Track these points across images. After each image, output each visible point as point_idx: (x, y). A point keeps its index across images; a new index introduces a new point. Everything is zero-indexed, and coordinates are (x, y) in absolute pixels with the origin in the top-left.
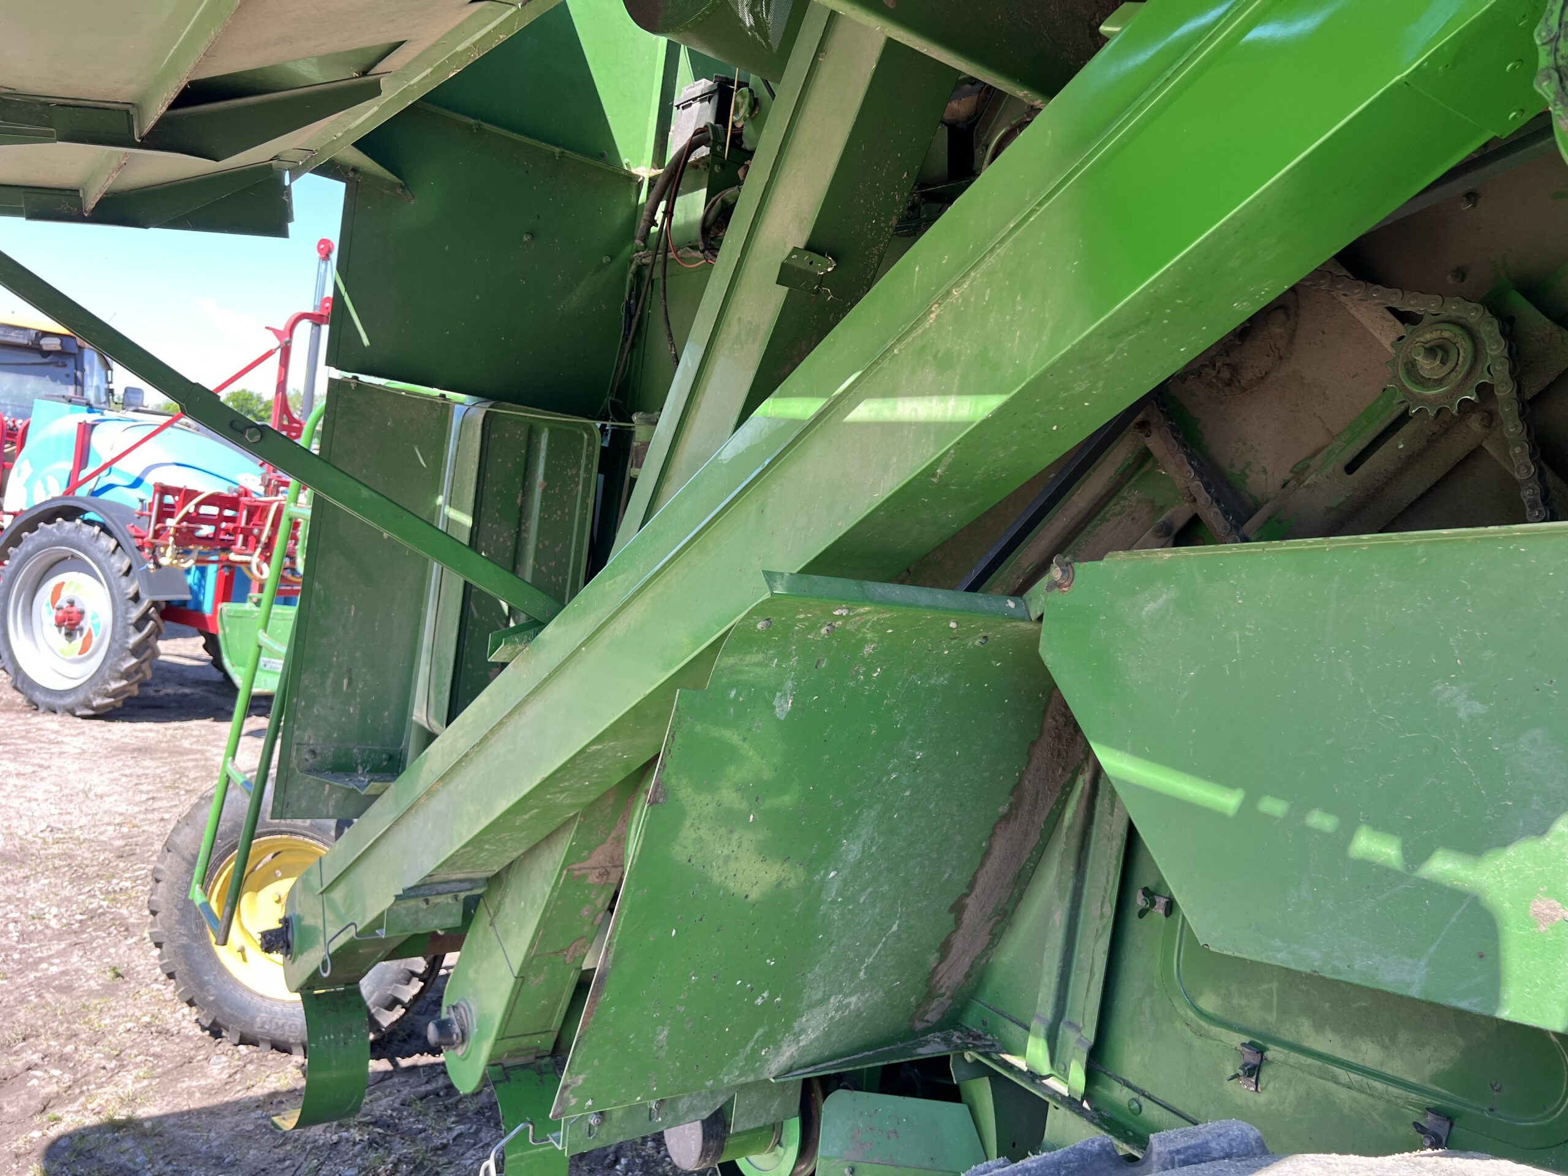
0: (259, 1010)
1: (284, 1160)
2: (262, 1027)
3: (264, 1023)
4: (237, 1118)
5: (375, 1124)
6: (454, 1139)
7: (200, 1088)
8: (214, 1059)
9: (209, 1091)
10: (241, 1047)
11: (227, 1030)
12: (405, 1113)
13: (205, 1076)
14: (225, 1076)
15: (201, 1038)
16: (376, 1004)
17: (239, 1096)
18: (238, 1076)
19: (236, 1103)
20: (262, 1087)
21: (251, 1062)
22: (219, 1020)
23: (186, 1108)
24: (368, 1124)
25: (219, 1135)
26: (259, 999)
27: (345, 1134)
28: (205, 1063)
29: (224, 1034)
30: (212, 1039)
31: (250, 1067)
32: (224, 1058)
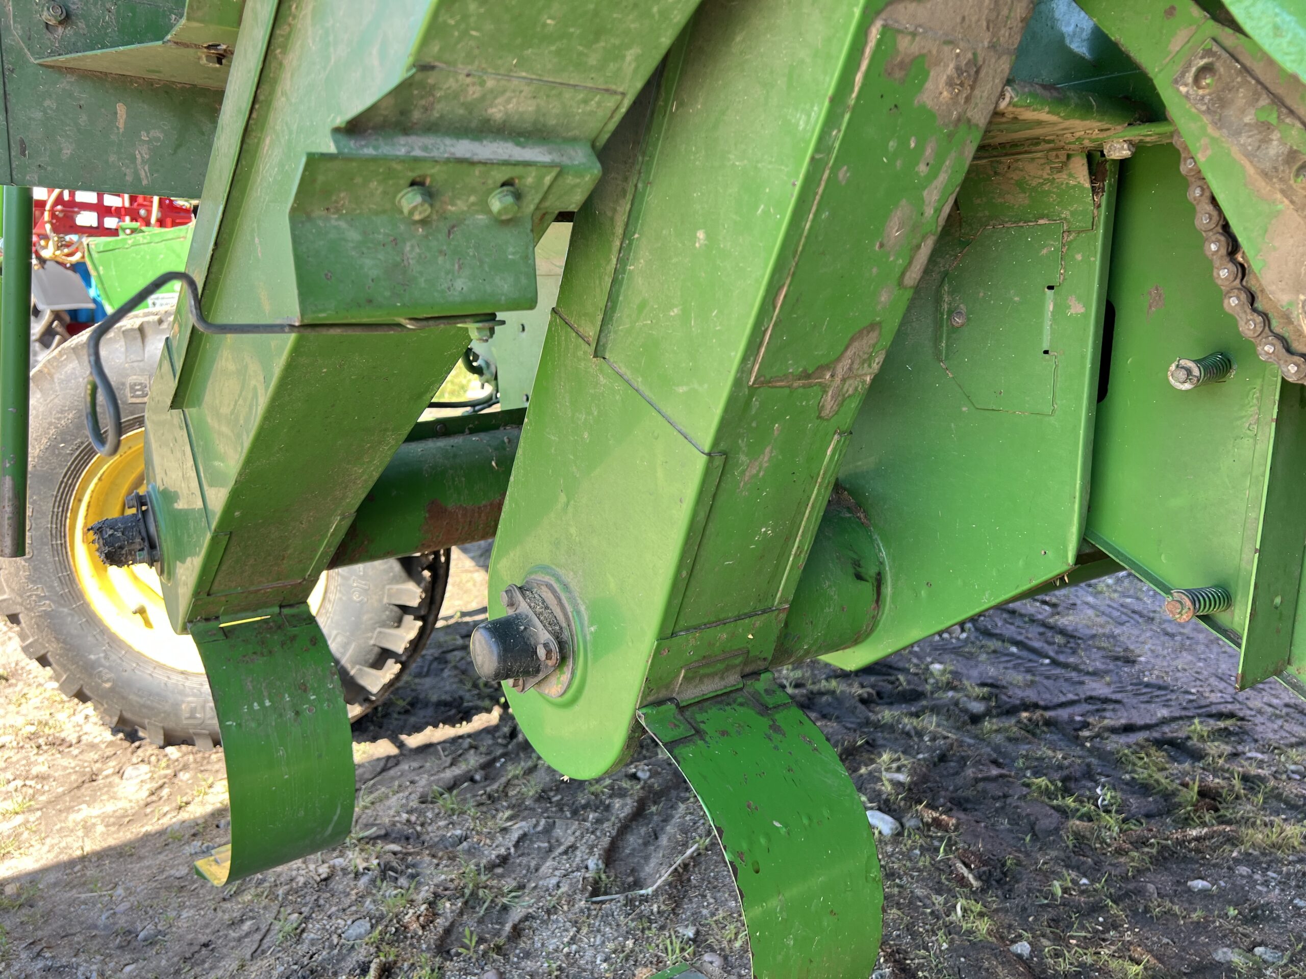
0: (182, 693)
1: (242, 921)
2: (192, 717)
3: (193, 711)
4: (162, 857)
5: (386, 837)
6: (517, 845)
7: (104, 818)
8: (129, 771)
9: (121, 820)
10: (170, 750)
11: (144, 728)
12: (430, 815)
13: (114, 798)
14: (144, 793)
15: (110, 744)
16: (354, 663)
17: (166, 821)
18: (165, 792)
19: (161, 833)
20: (202, 803)
21: (185, 767)
22: (128, 715)
23: (78, 853)
24: (373, 840)
25: (130, 892)
26: (180, 678)
27: (339, 862)
28: (116, 779)
29: (141, 734)
30: (126, 744)
31: (184, 776)
32: (144, 768)
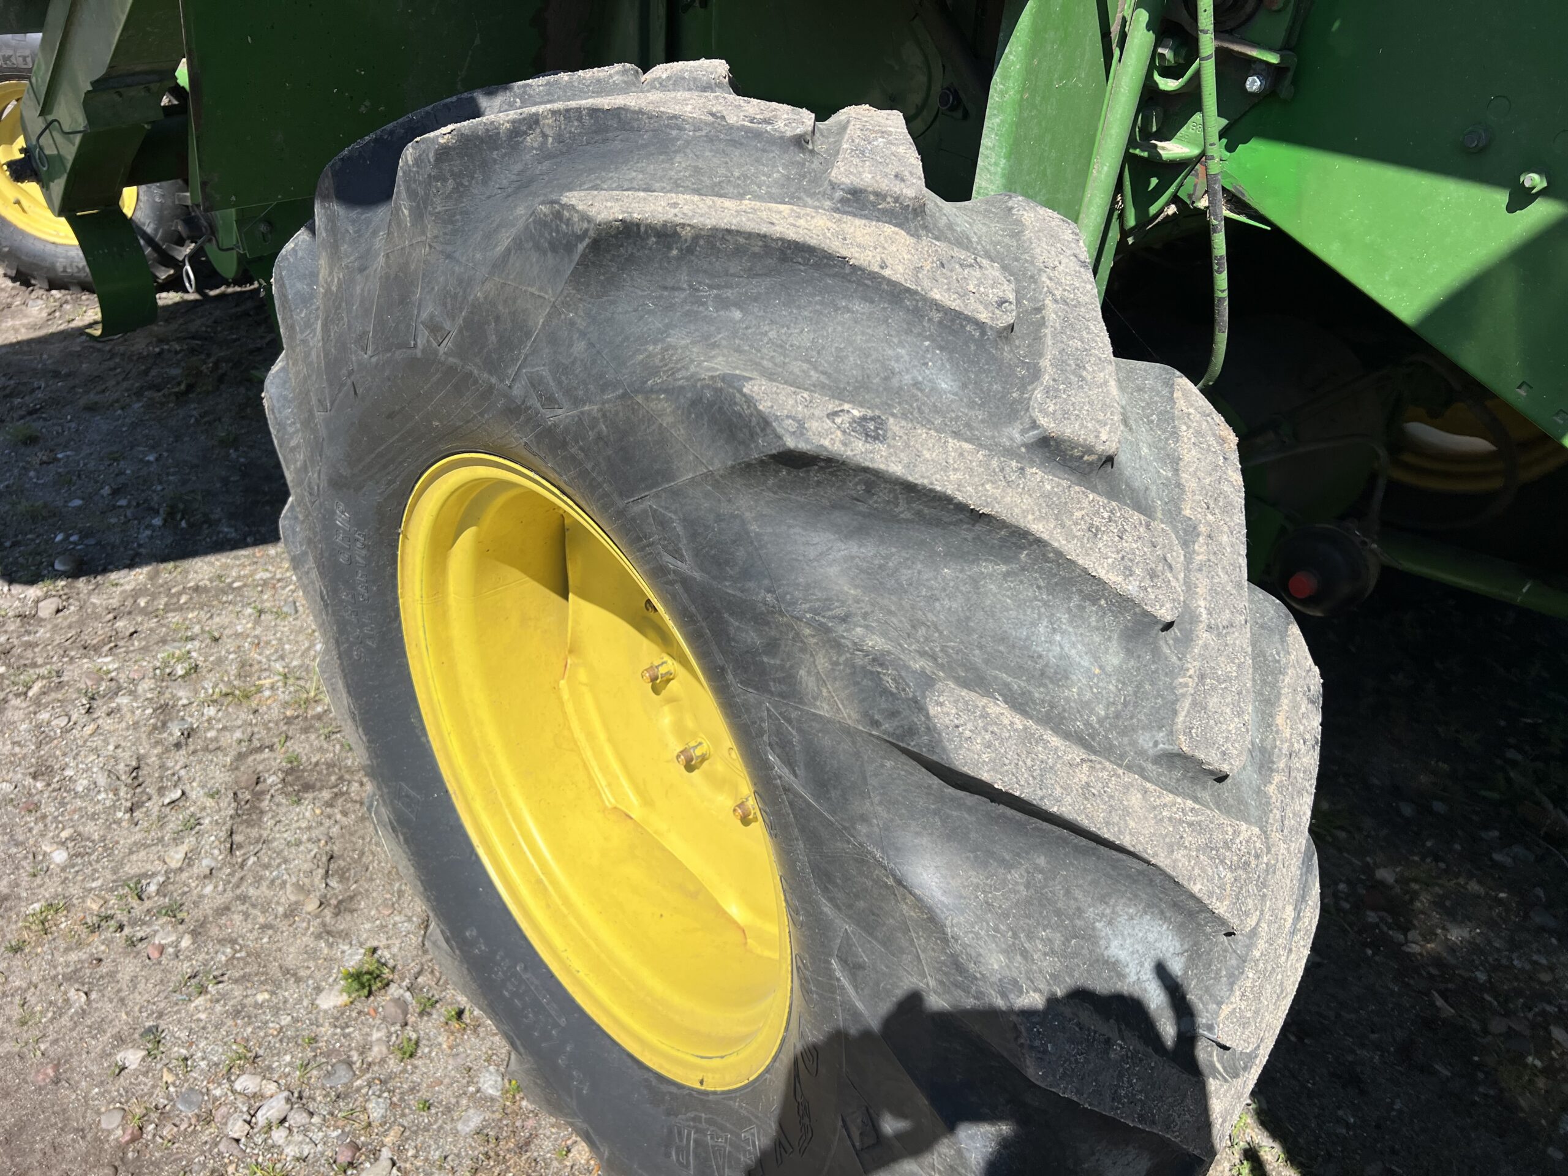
0: (55, 256)
1: (115, 369)
2: (65, 271)
3: (65, 268)
4: (64, 344)
7: (24, 326)
8: (30, 303)
9: (34, 327)
10: (54, 292)
11: (35, 278)
13: (26, 316)
14: (44, 314)
15: (13, 288)
16: (164, 240)
17: (62, 327)
18: (57, 314)
19: (62, 332)
20: (82, 320)
21: (66, 302)
22: (22, 269)
23: (14, 340)
25: (50, 357)
26: (53, 247)
27: (166, 347)
28: (24, 307)
29: (33, 282)
30: (24, 288)
31: (67, 307)
32: (40, 302)
